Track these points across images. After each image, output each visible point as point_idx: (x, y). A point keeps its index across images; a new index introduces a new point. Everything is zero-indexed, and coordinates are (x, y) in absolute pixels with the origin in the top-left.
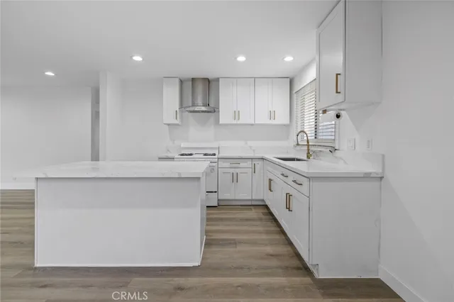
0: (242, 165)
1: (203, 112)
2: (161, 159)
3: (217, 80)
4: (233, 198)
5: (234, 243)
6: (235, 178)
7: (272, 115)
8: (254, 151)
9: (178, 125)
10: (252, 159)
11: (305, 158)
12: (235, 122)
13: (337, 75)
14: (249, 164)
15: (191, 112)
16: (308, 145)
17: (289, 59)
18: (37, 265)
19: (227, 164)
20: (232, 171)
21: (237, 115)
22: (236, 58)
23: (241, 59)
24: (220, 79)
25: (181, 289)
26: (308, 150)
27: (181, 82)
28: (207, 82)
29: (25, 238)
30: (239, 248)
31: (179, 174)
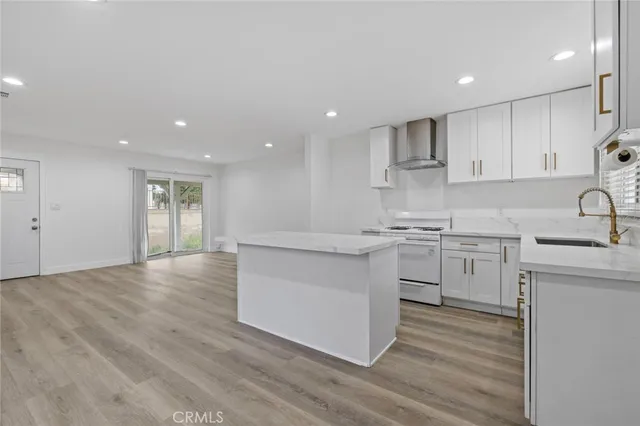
0: (482, 247)
1: (426, 167)
2: (365, 232)
3: (445, 117)
4: (467, 298)
5: (431, 357)
6: (469, 267)
7: (550, 161)
8: (516, 225)
9: (388, 188)
10: (501, 238)
11: (606, 240)
12: (475, 179)
13: (602, 77)
14: (495, 246)
15: (410, 169)
16: (613, 216)
17: (564, 55)
18: (240, 320)
19: (457, 245)
20: (465, 255)
21: (477, 167)
22: (456, 82)
23: (466, 80)
24: (449, 116)
25: (334, 382)
26: (614, 226)
27: (395, 129)
28: (433, 122)
29: (231, 294)
30: (435, 366)
31: (335, 248)
